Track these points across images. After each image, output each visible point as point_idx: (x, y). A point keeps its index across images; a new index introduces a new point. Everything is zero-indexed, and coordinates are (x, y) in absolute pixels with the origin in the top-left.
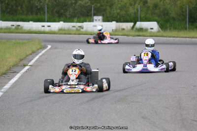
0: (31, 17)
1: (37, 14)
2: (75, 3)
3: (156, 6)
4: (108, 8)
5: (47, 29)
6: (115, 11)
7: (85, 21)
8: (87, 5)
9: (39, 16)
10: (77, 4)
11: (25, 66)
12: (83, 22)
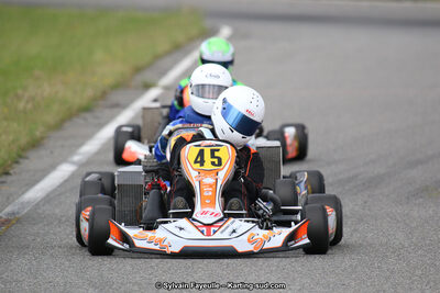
11: (147, 86)
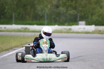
0: (35, 22)
1: (39, 20)
2: (66, 12)
4: (90, 15)
6: (95, 18)
7: (73, 25)
8: (75, 14)
9: (41, 22)
10: (68, 13)
12: (71, 25)
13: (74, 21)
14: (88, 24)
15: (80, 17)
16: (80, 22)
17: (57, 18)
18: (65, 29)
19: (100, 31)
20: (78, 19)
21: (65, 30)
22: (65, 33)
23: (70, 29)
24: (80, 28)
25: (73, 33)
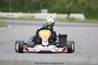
1: (4, 7)
2: (30, 1)
3: (83, 4)
5: (10, 17)
6: (56, 6)
7: (36, 12)
13: (37, 9)
14: (50, 12)
15: (43, 5)
16: (43, 10)
17: (21, 6)
18: (28, 16)
19: (61, 19)
20: (41, 7)
21: (28, 18)
22: (28, 20)
23: (33, 17)
24: (42, 16)
25: (36, 20)
